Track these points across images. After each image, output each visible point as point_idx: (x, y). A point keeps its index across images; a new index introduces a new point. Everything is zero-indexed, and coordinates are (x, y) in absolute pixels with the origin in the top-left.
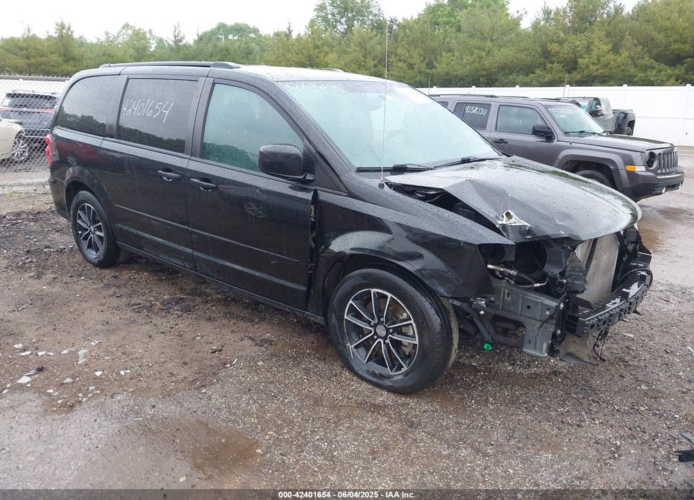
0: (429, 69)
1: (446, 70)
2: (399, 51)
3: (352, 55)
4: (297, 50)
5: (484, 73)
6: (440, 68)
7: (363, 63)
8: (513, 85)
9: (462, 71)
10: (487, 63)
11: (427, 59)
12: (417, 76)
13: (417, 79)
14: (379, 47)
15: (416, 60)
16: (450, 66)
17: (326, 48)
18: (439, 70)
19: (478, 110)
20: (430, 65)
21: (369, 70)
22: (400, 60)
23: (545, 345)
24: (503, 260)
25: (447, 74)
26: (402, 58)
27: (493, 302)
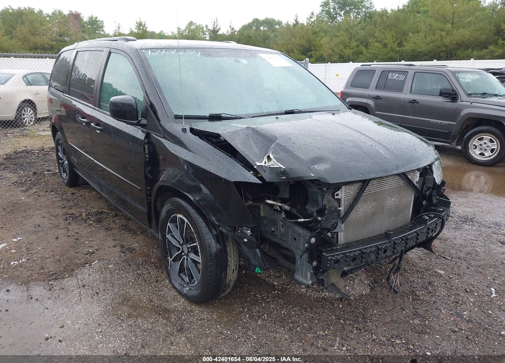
0: (399, 47)
1: (412, 48)
2: (377, 34)
3: (340, 38)
4: (300, 36)
5: (444, 49)
6: (408, 47)
7: (348, 44)
8: (468, 58)
9: (426, 48)
10: (447, 41)
11: (399, 40)
12: (390, 53)
13: (389, 55)
14: (363, 32)
15: (389, 40)
16: (416, 44)
17: (322, 34)
18: (407, 48)
19: (398, 77)
20: (400, 44)
21: (353, 49)
22: (377, 41)
23: (309, 274)
24: (278, 197)
25: (413, 51)
26: (379, 39)
27: (273, 232)
